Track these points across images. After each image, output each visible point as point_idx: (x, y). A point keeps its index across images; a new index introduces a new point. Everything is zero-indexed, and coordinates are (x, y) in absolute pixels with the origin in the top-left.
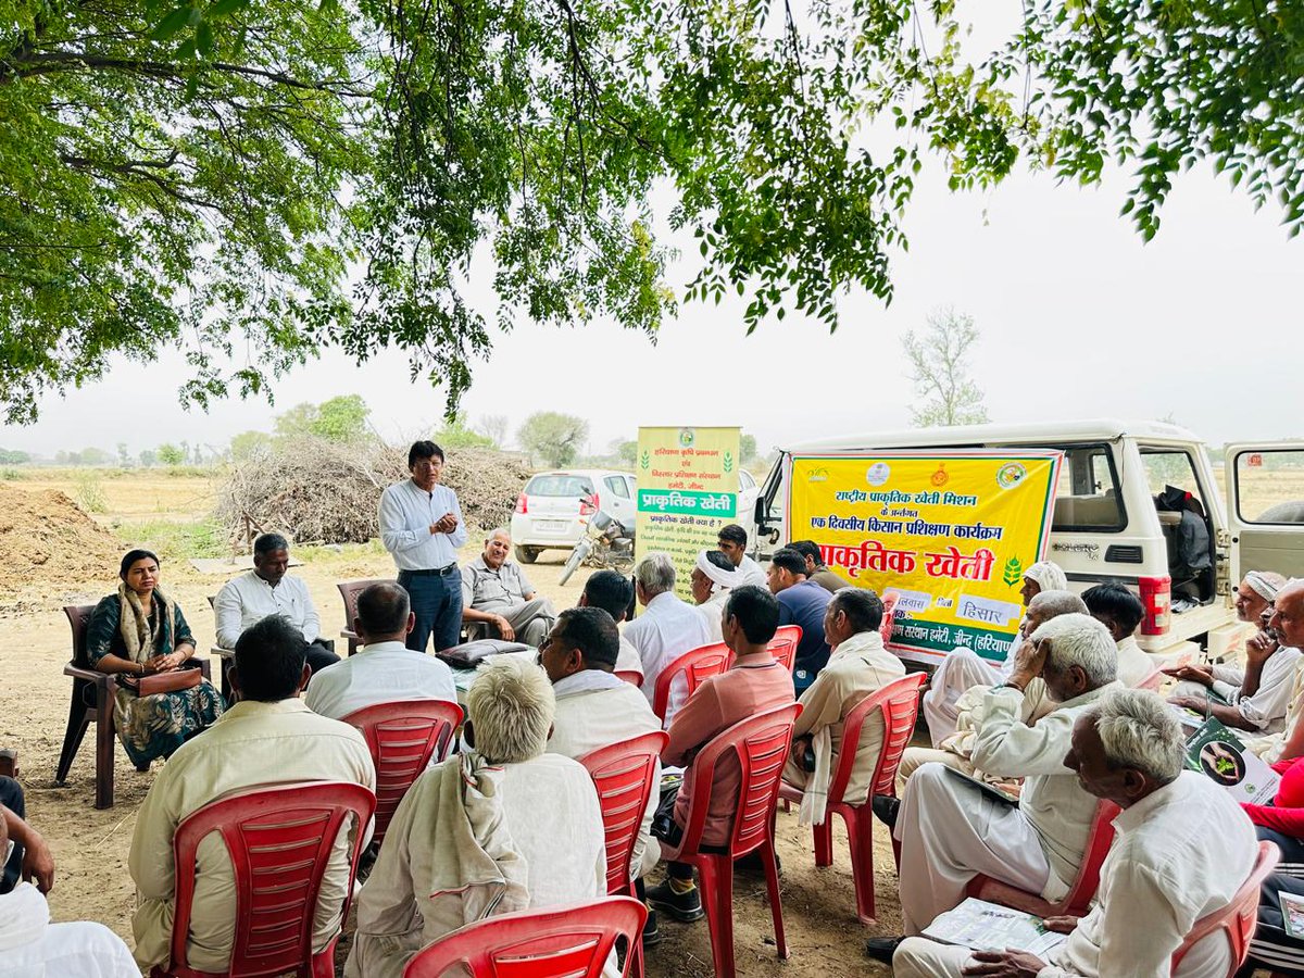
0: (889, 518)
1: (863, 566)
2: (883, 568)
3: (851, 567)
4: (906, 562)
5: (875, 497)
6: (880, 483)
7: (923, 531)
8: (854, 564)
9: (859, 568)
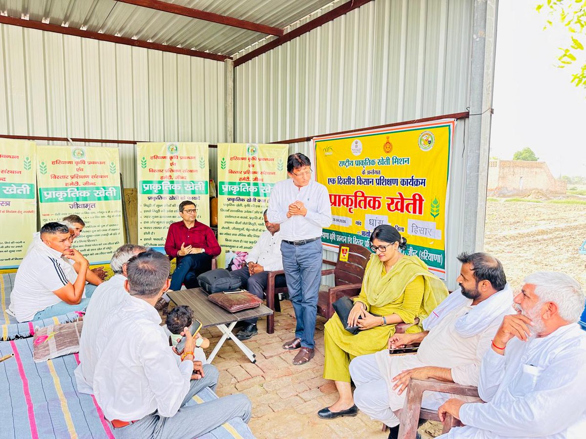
0: (366, 176)
1: (356, 207)
2: (365, 207)
3: (349, 207)
4: (377, 203)
5: (358, 163)
6: (359, 154)
7: (384, 183)
8: (351, 205)
9: (353, 208)
